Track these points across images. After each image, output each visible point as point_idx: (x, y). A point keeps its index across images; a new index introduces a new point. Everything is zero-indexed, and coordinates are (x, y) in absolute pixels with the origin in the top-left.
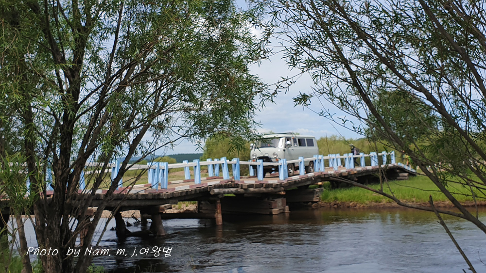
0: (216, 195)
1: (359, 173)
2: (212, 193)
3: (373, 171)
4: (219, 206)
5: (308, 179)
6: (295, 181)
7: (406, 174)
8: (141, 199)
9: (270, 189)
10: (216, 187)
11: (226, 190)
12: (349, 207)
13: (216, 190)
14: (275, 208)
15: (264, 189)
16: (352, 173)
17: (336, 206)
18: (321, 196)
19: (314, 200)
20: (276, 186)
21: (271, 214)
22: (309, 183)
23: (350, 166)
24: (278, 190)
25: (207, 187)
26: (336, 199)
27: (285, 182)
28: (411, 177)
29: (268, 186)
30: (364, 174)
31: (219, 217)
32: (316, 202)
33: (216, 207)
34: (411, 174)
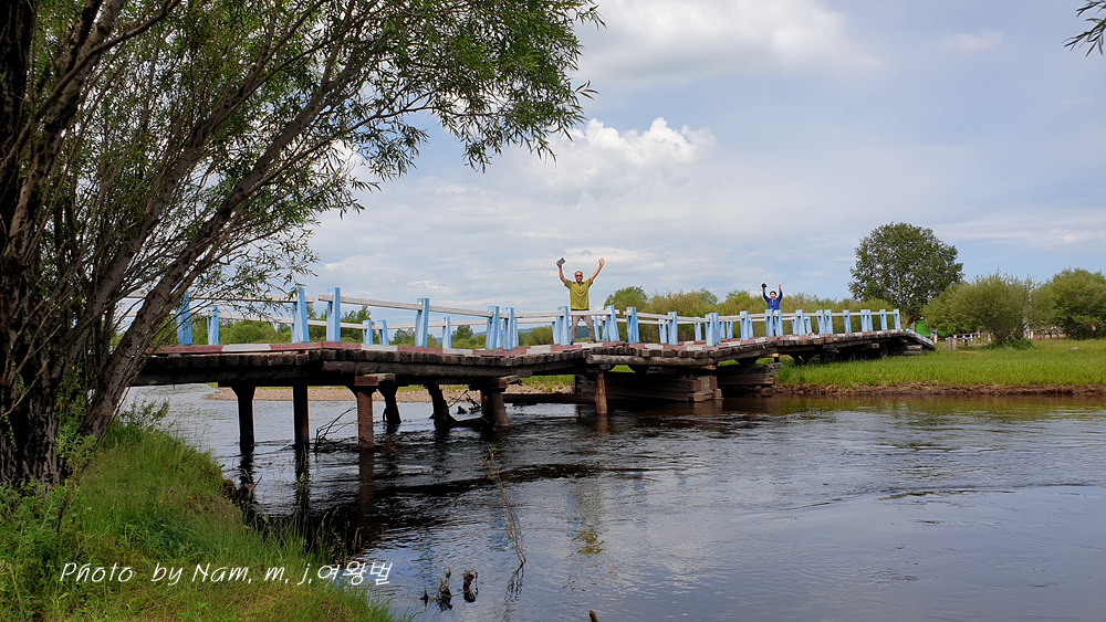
0: (596, 365)
1: (841, 341)
2: (589, 362)
3: (864, 339)
4: (601, 383)
5: (755, 347)
6: (733, 350)
7: (919, 347)
8: (466, 366)
9: (690, 360)
10: (595, 351)
11: (614, 358)
12: (823, 393)
13: (597, 358)
14: (699, 390)
15: (680, 360)
16: (830, 341)
17: (802, 392)
18: (777, 376)
19: (766, 383)
20: (700, 356)
21: (692, 401)
22: (757, 354)
23: (826, 330)
24: (704, 361)
25: (581, 352)
26: (803, 380)
27: (716, 349)
28: (928, 351)
29: (686, 355)
30: (850, 344)
31: (602, 402)
32: (769, 385)
33: (596, 386)
34: (927, 347)
